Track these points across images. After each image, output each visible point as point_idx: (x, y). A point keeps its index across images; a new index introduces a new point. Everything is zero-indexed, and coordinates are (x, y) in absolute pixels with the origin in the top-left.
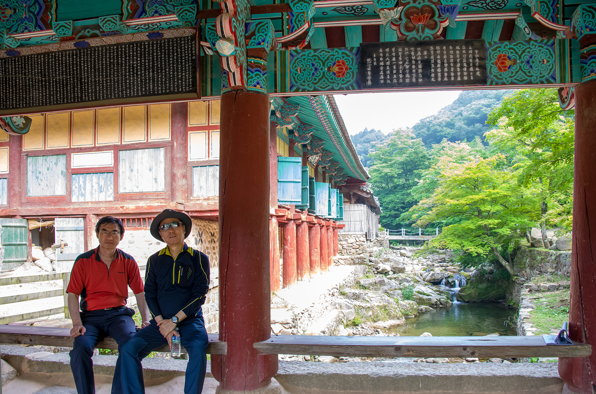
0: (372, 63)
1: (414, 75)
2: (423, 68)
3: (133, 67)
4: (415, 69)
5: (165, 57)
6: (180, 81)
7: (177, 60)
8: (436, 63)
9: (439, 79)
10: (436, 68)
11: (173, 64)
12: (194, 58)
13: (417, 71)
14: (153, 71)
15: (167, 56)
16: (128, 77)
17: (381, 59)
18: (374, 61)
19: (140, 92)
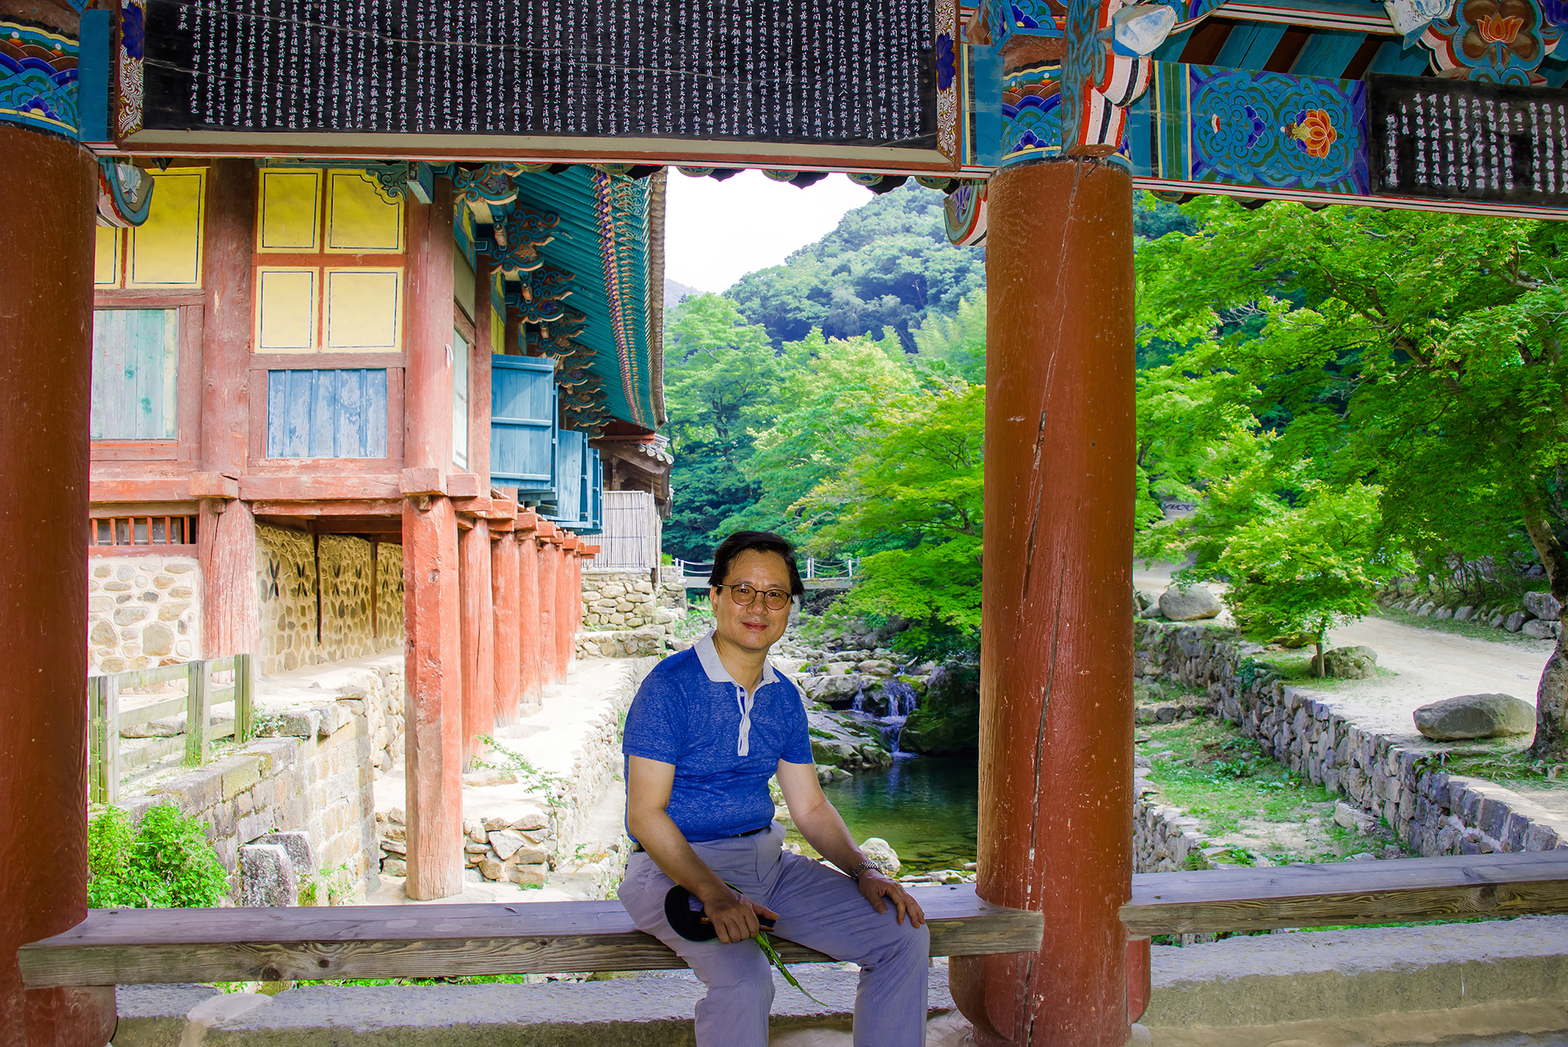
0: (1399, 129)
1: (1495, 171)
2: (1514, 157)
3: (730, 48)
4: (1497, 155)
5: (836, 31)
6: (882, 110)
7: (874, 44)
8: (1543, 147)
9: (1551, 188)
10: (1543, 160)
11: (862, 53)
12: (926, 45)
13: (1501, 163)
14: (797, 68)
15: (841, 27)
16: (710, 73)
17: (1420, 121)
18: (1404, 125)
19: (750, 126)
